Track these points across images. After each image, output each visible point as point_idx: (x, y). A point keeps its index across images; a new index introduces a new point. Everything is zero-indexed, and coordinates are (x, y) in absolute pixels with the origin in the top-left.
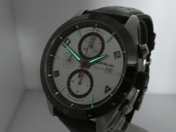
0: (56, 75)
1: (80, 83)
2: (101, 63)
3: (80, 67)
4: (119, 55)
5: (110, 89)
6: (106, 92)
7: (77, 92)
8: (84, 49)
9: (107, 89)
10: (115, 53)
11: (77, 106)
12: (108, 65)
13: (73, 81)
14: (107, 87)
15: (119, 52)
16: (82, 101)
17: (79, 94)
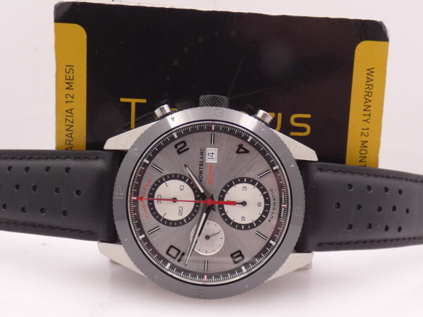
0: (240, 258)
1: (244, 204)
2: (201, 172)
3: (215, 210)
4: (182, 145)
5: (240, 146)
6: (247, 152)
7: (259, 205)
8: (180, 213)
9: (241, 150)
10: (179, 153)
11: (283, 196)
12: (201, 160)
13: (243, 218)
14: (238, 152)
15: (176, 146)
16: (271, 190)
17: (262, 200)
